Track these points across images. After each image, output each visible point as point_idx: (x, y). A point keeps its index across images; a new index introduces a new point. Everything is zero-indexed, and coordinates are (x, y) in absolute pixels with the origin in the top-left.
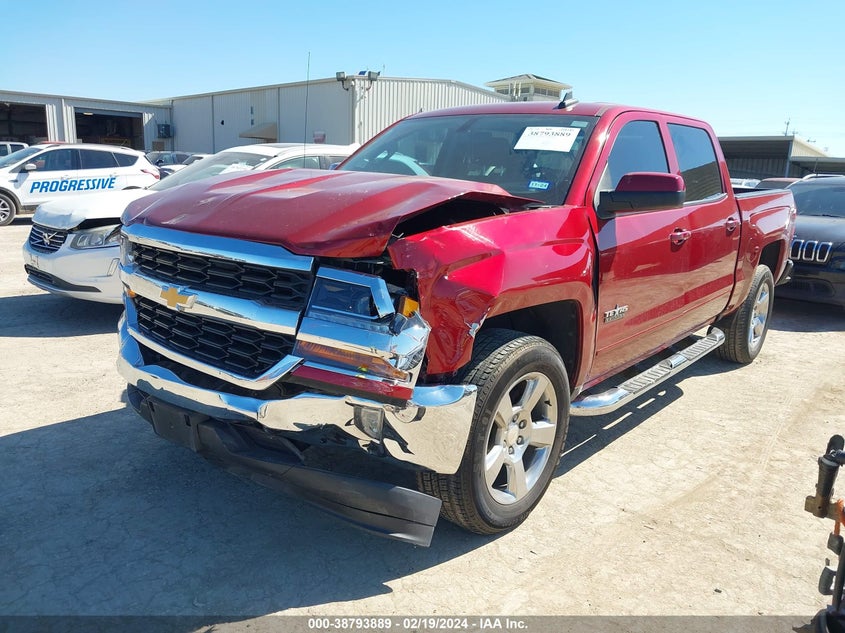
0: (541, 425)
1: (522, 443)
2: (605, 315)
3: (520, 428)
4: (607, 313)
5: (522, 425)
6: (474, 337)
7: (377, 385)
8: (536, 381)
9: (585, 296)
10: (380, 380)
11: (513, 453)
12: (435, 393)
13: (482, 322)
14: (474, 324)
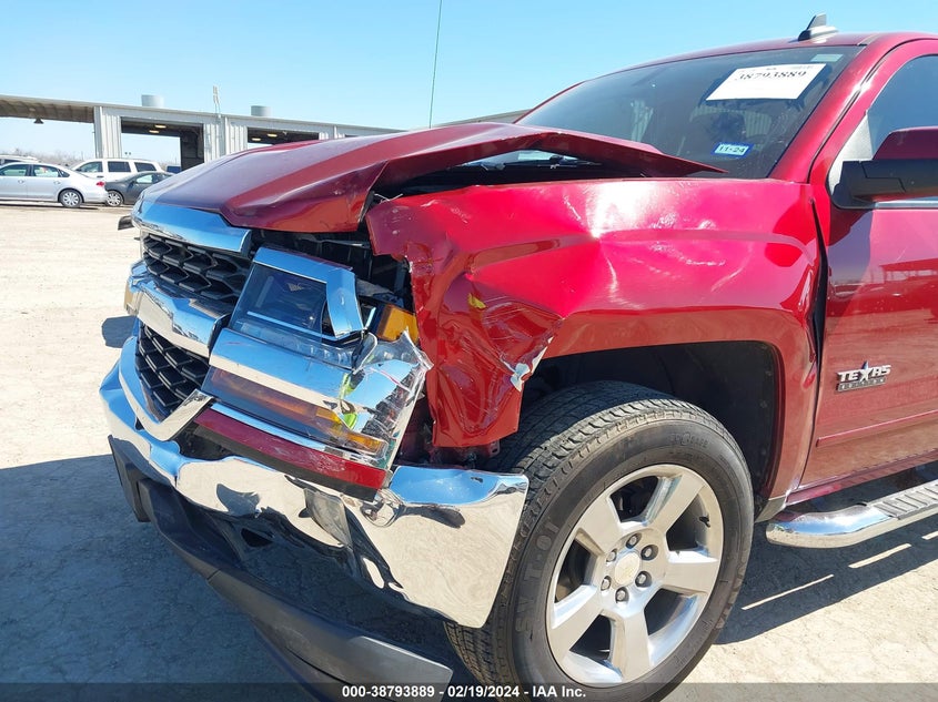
0: (688, 557)
1: (647, 584)
2: (839, 377)
3: (643, 557)
4: (844, 374)
5: (648, 553)
6: (520, 389)
7: (313, 457)
8: (674, 480)
9: (790, 338)
10: (321, 447)
11: (626, 599)
12: (440, 481)
13: (536, 362)
14: (519, 366)
